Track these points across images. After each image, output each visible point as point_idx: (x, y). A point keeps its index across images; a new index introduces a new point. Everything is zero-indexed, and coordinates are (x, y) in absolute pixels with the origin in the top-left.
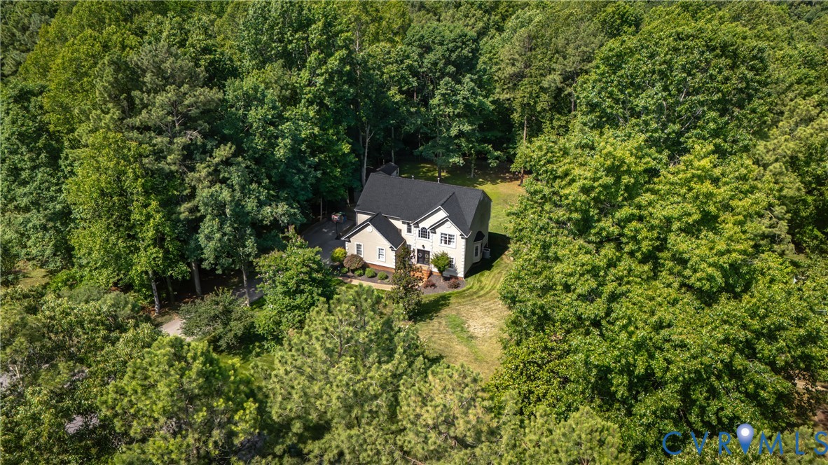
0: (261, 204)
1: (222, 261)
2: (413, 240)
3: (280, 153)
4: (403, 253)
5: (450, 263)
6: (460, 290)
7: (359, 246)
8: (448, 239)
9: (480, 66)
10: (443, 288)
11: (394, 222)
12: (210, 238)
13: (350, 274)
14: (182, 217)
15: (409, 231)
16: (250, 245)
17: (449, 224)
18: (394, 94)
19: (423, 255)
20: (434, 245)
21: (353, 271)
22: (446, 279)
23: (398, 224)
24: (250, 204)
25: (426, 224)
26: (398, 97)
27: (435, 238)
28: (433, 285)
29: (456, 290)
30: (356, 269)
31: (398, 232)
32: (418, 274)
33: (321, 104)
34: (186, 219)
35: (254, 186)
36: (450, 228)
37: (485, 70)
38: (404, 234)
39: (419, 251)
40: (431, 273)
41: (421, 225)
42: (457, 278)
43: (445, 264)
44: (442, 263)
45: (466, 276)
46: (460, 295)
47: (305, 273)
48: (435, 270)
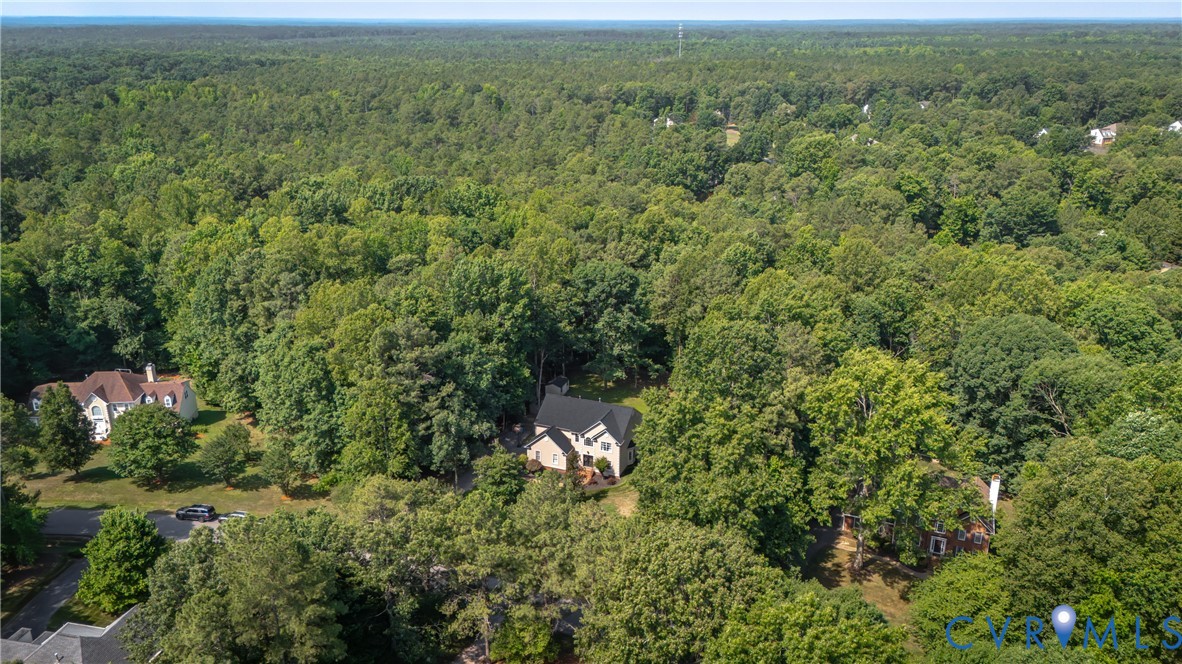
0: (472, 423)
1: (445, 464)
2: (580, 447)
3: (484, 384)
4: (572, 458)
5: (609, 466)
6: (616, 486)
7: (538, 452)
8: (606, 447)
9: (637, 297)
10: (603, 485)
11: (565, 433)
12: (440, 447)
13: (531, 475)
14: (420, 434)
15: (577, 440)
16: (465, 453)
17: (607, 435)
18: (565, 326)
19: (588, 459)
20: (596, 451)
21: (533, 473)
22: (606, 478)
23: (568, 435)
24: (465, 424)
25: (590, 435)
26: (568, 328)
27: (597, 446)
28: (596, 483)
29: (613, 486)
30: (536, 471)
31: (568, 441)
32: (583, 473)
33: (508, 340)
34: (423, 436)
35: (468, 411)
36: (608, 438)
37: (641, 301)
38: (573, 443)
39: (585, 456)
40: (594, 474)
41: (586, 436)
42: (614, 477)
43: (605, 466)
44: (602, 465)
45: (621, 476)
46: (616, 490)
47: (506, 470)
48: (597, 471)
